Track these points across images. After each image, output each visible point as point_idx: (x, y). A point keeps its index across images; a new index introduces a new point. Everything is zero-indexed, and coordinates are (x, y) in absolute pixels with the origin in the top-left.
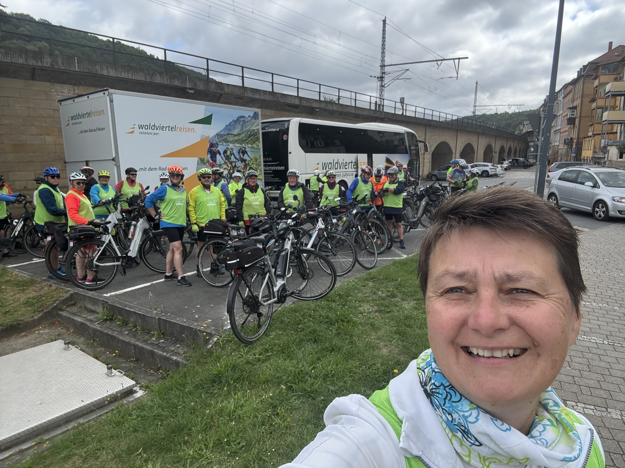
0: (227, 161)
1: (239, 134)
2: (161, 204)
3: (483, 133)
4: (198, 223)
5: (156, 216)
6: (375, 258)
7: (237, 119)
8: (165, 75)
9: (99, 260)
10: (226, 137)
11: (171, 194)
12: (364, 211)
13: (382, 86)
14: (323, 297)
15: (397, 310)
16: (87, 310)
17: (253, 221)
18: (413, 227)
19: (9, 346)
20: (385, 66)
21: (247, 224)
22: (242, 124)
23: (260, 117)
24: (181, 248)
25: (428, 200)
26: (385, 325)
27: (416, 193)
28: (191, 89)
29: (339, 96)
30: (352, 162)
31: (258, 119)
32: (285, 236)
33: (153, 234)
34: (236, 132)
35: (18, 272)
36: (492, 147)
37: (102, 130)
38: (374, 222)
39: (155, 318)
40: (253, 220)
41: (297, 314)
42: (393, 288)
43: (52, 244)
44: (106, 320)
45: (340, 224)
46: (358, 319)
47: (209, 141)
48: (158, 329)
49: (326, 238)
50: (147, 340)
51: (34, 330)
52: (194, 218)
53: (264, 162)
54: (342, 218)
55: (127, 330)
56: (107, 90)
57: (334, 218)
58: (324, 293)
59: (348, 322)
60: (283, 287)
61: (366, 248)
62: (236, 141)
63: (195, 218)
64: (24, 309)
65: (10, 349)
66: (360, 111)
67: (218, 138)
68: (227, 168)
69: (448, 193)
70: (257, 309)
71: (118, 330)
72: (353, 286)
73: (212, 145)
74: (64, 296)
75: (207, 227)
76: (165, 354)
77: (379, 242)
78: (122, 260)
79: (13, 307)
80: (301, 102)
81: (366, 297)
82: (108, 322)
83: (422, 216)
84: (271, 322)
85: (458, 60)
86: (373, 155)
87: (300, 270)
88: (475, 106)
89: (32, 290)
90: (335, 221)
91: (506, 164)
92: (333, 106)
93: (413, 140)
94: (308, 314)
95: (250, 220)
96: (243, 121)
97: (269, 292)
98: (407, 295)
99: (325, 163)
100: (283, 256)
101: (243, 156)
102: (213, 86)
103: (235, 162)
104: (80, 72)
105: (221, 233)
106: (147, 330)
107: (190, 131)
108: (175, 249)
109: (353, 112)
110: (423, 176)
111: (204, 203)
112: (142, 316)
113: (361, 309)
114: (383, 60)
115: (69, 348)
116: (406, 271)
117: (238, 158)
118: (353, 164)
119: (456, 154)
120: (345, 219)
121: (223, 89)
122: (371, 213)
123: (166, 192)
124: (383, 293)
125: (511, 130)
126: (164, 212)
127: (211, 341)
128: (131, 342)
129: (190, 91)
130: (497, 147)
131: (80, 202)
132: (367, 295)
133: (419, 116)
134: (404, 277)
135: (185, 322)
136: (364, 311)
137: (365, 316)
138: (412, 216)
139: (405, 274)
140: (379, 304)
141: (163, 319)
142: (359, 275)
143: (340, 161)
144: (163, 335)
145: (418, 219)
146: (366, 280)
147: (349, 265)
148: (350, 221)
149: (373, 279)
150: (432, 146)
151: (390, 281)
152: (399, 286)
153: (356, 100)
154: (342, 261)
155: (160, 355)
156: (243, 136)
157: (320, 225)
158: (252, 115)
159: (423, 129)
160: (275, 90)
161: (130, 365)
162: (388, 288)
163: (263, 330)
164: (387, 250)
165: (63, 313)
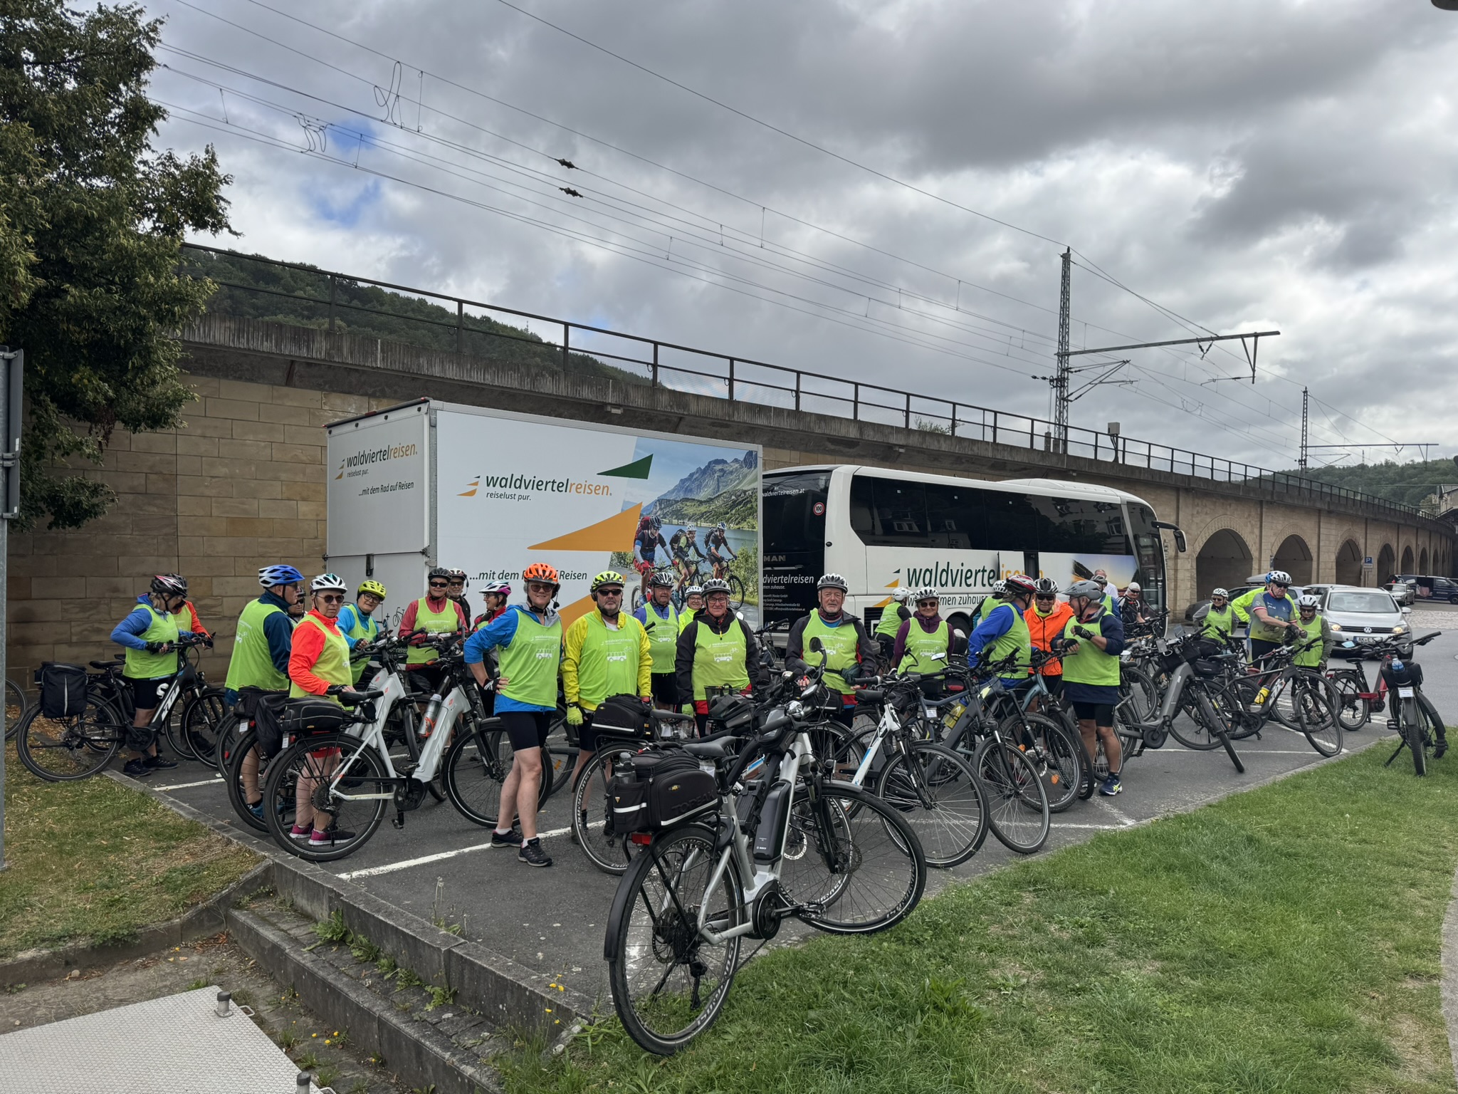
0: (677, 561)
1: (710, 500)
2: (502, 655)
3: (1330, 512)
4: (583, 704)
5: (487, 682)
6: (1043, 824)
7: (708, 467)
8: (562, 376)
9: (346, 784)
10: (679, 506)
11: (528, 631)
12: (1011, 691)
13: (1063, 400)
14: (887, 926)
15: (1102, 985)
16: (295, 911)
17: (715, 702)
18: (1149, 742)
19: (98, 990)
20: (1069, 355)
21: (700, 711)
22: (719, 477)
23: (760, 462)
24: (539, 767)
25: (1191, 672)
26: (1067, 1031)
27: (1155, 652)
28: (617, 406)
29: (954, 420)
30: (984, 571)
31: (756, 466)
32: (782, 746)
33: (479, 726)
34: (702, 495)
35: (173, 803)
36: (1357, 547)
37: (408, 488)
38: (1038, 723)
39: (438, 949)
40: (715, 700)
41: (810, 974)
42: (1093, 917)
43: (248, 740)
44: (330, 942)
45: (947, 724)
46: (984, 1007)
47: (641, 515)
48: (444, 980)
49: (903, 757)
50: (413, 1009)
51: (166, 953)
52: (574, 691)
53: (765, 565)
54: (952, 707)
55: (370, 977)
56: (425, 401)
57: (930, 706)
58: (891, 916)
59: (955, 1012)
60: (773, 894)
61: (1017, 794)
62: (702, 515)
63: (577, 689)
64: (154, 897)
65: (98, 998)
66: (1006, 454)
67: (661, 509)
68: (678, 575)
69: (1246, 656)
70: (690, 952)
71: (351, 972)
72: (977, 900)
73: (646, 524)
74: (249, 871)
76: (447, 1055)
77: (1055, 778)
78: (397, 789)
79: (132, 892)
80: (861, 433)
81: (1013, 937)
82: (335, 949)
83: (1175, 716)
84: (733, 991)
85: (1253, 339)
86: (1040, 554)
87: (821, 845)
88: (1304, 447)
89: (186, 850)
90: (932, 713)
91: (1399, 591)
92: (939, 441)
93: (1144, 521)
94: (841, 977)
95: (707, 702)
96: (722, 470)
97: (732, 902)
98: (1134, 941)
99: (915, 570)
100: (776, 800)
101: (717, 549)
102: (664, 399)
103: (697, 563)
105: (633, 730)
106: (419, 979)
107: (600, 491)
108: (524, 768)
109: (990, 455)
110: (1175, 615)
111: (599, 652)
112: (410, 941)
113: (996, 974)
114: (1063, 342)
115: (228, 1010)
116: (1132, 868)
118: (986, 574)
119: (1260, 560)
120: (959, 709)
121: (686, 406)
122: (1031, 699)
123: (516, 626)
124: (1062, 929)
125: (1404, 506)
126: (506, 674)
127: (564, 1034)
128: (374, 1010)
129: (614, 411)
130: (1371, 544)
131: (323, 642)
132: (1016, 932)
133: (1159, 465)
134: (1126, 883)
135: (509, 969)
136: (1004, 982)
137: (1006, 998)
138: (1147, 711)
139: (1129, 875)
140: (1050, 964)
141: (457, 955)
142: (995, 870)
143: (954, 567)
144: (454, 998)
145: (1164, 723)
146: (1016, 884)
147: (969, 837)
148: (972, 715)
149: (1034, 886)
150: (1197, 538)
151: (1083, 895)
152: (1110, 913)
153: (995, 428)
154: (949, 826)
155: (436, 1058)
156: (718, 504)
157: (889, 721)
158: (741, 458)
159: (1169, 497)
160: (803, 408)
161: (365, 1075)
162: (1077, 914)
163: (708, 1016)
164: (1078, 802)
165: (241, 916)
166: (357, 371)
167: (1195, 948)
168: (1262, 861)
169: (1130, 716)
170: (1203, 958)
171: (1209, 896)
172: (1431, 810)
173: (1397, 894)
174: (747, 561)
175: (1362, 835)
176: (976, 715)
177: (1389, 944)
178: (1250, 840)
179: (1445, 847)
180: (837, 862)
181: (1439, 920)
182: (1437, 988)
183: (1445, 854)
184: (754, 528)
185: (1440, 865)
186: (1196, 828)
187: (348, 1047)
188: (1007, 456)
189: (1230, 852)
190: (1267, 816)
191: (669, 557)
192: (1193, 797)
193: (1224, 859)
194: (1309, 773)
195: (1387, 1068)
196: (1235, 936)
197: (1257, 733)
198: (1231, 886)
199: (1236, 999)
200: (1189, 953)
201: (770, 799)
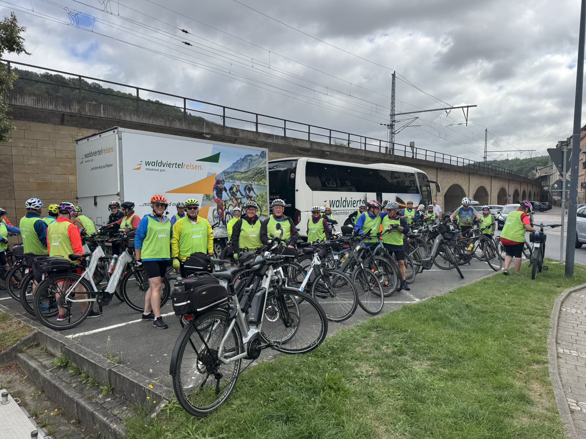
0: (232, 198)
1: (246, 172)
3: (495, 177)
4: (180, 257)
6: (381, 302)
7: (245, 158)
8: (184, 121)
10: (232, 174)
12: (368, 247)
13: (393, 133)
14: (311, 350)
15: (405, 373)
16: (47, 353)
18: (425, 267)
20: (395, 115)
22: (249, 162)
23: (267, 156)
25: (442, 238)
26: (388, 396)
27: (428, 231)
28: (208, 134)
29: (349, 140)
30: (360, 201)
31: (265, 158)
32: (262, 272)
34: (243, 170)
36: (505, 191)
37: (110, 166)
38: (380, 260)
39: (105, 369)
40: (241, 254)
41: (274, 374)
42: (401, 342)
43: (29, 277)
44: (60, 367)
45: (342, 262)
46: (352, 386)
47: (216, 178)
48: (108, 383)
49: (322, 276)
50: (93, 397)
54: (345, 254)
55: (76, 382)
56: (116, 128)
57: (335, 254)
58: (313, 345)
59: (338, 389)
60: (257, 339)
61: (370, 290)
62: (243, 178)
63: (178, 251)
66: (370, 154)
67: (224, 176)
68: (233, 204)
70: (215, 369)
71: (67, 381)
72: (352, 336)
73: (218, 182)
74: (27, 336)
75: (188, 262)
76: (105, 419)
77: (387, 283)
78: (98, 297)
80: (311, 146)
81: (366, 353)
82: (62, 370)
83: (436, 256)
84: (238, 384)
85: (467, 108)
86: (383, 194)
88: (486, 152)
90: (336, 257)
92: (343, 149)
93: (424, 180)
96: (251, 159)
97: (237, 343)
98: (418, 352)
99: (332, 201)
100: (259, 297)
101: (249, 192)
102: (228, 131)
103: (241, 198)
104: (104, 118)
105: (202, 268)
106: (97, 383)
107: (197, 168)
108: (154, 286)
109: (363, 155)
111: (188, 234)
112: (94, 365)
113: (357, 370)
114: (393, 109)
116: (418, 320)
117: (244, 195)
120: (347, 255)
121: (238, 134)
122: (377, 250)
123: (148, 223)
124: (388, 348)
125: (523, 175)
127: (157, 408)
128: (75, 398)
129: (206, 136)
130: (510, 190)
132: (368, 350)
133: (430, 159)
134: (416, 327)
135: (136, 378)
136: (361, 374)
137: (361, 381)
138: (425, 255)
139: (417, 323)
140: (382, 364)
141: (114, 371)
142: (361, 322)
143: (348, 199)
144: (112, 391)
145: (431, 259)
146: (369, 328)
147: (349, 308)
148: (351, 257)
149: (377, 329)
150: (445, 187)
151: (397, 332)
152: (409, 340)
153: (365, 144)
154: (341, 304)
155: (100, 421)
156: (249, 174)
157: (316, 261)
158: (259, 154)
159: (434, 172)
160: (287, 135)
161: (70, 428)
162: (395, 341)
163: (225, 396)
164: (396, 292)
165: (21, 356)
166: (93, 118)
167: (445, 354)
168: (472, 315)
169: (417, 256)
170: (448, 359)
171: (451, 331)
172: (539, 291)
173: (528, 327)
174: (262, 197)
175: (512, 302)
176: (353, 257)
177: (526, 349)
178: (467, 306)
179: (546, 306)
180: (288, 322)
181: (546, 338)
182: (547, 367)
183: (546, 309)
184: (265, 184)
185: (545, 314)
186: (445, 302)
187: (64, 415)
188: (370, 155)
189: (459, 311)
190: (474, 296)
191: (228, 196)
192: (443, 289)
193: (457, 314)
194: (490, 278)
195: (529, 406)
196: (461, 348)
197: (469, 262)
198: (460, 326)
199: (463, 377)
200: (443, 357)
201: (257, 296)
